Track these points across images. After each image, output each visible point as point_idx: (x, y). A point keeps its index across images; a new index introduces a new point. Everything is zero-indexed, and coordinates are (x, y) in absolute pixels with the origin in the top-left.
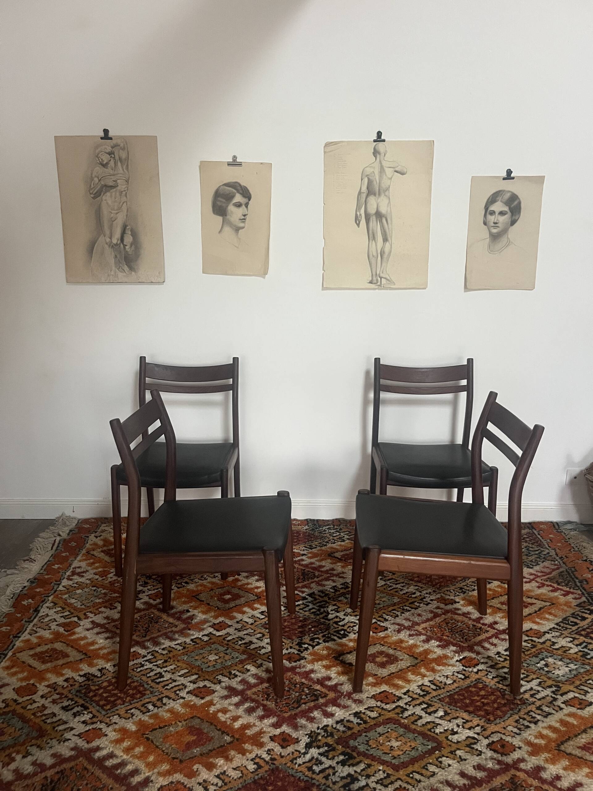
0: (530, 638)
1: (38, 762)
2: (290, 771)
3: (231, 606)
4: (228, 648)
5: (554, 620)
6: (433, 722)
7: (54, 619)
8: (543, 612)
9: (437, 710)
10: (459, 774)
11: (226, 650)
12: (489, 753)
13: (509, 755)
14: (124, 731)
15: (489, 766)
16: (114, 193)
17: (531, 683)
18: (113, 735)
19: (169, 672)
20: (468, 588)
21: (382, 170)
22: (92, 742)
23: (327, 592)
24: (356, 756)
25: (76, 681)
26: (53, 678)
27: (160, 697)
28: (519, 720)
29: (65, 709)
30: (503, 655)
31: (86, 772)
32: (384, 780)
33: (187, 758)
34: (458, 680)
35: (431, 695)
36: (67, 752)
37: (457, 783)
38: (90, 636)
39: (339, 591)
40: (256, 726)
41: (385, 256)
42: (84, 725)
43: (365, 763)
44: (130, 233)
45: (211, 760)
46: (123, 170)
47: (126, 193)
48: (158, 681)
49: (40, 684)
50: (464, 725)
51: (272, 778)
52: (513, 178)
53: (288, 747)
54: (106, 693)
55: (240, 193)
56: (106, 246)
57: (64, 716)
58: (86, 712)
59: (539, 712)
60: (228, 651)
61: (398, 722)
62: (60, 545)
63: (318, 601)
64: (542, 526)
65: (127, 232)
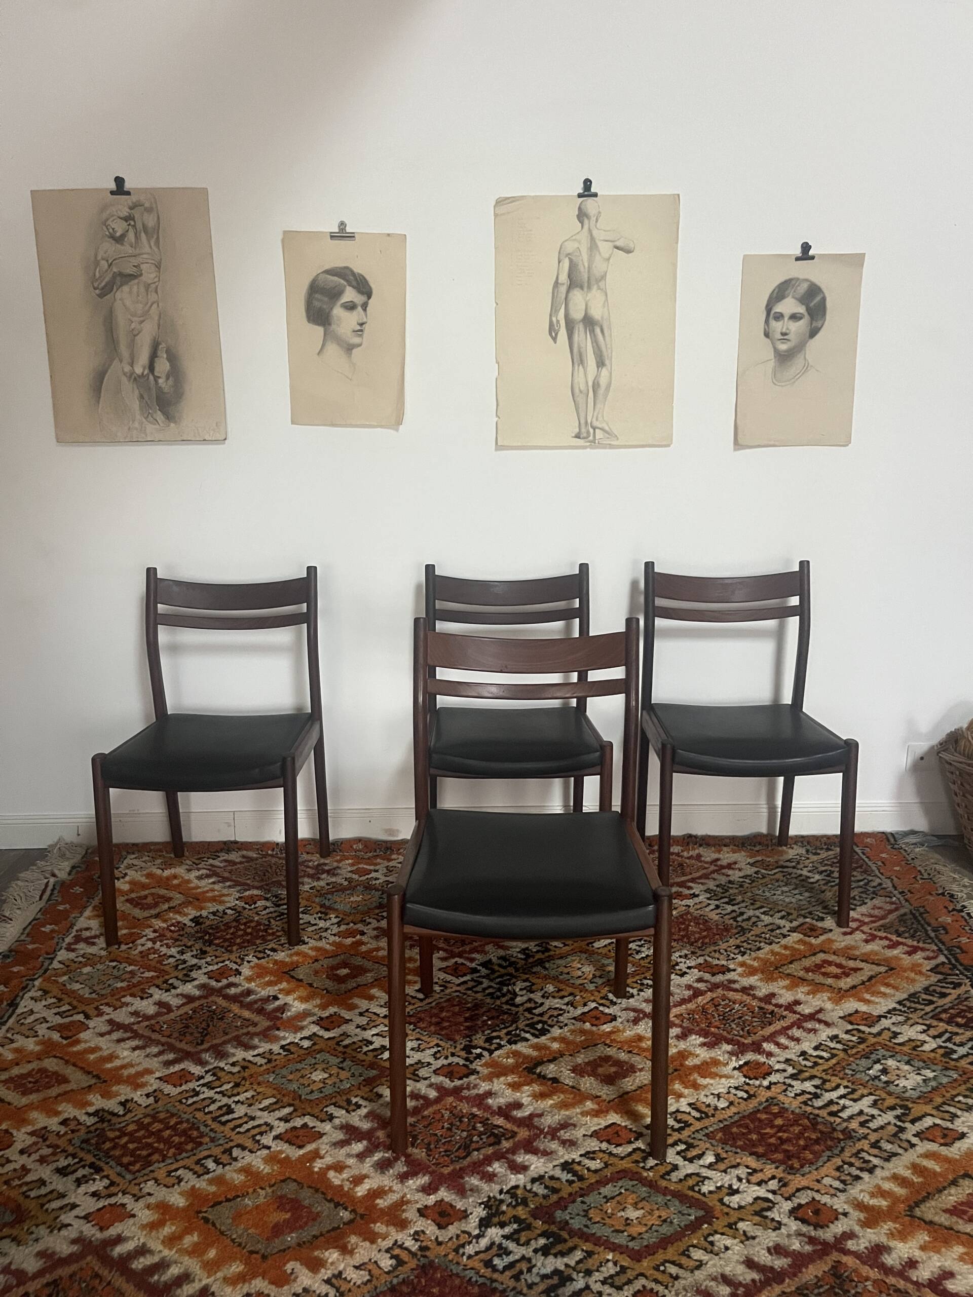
0: (856, 1027)
1: (13, 1267)
2: (453, 1267)
3: (350, 988)
4: (345, 1060)
5: (894, 996)
6: (698, 1175)
7: (44, 1018)
8: (876, 983)
9: (704, 1153)
10: (743, 1262)
11: (342, 1062)
12: (794, 1225)
13: (828, 1227)
14: (164, 1208)
15: (794, 1247)
16: (135, 289)
17: (859, 1102)
18: (145, 1216)
19: (242, 1103)
20: (749, 946)
21: (593, 245)
22: (108, 1228)
23: (513, 959)
24: (567, 1237)
25: (80, 1124)
26: (40, 1120)
27: (227, 1146)
28: (842, 1166)
29: (62, 1172)
30: (811, 1056)
31: (98, 1281)
32: (616, 1279)
33: (276, 1250)
34: (737, 1100)
35: (692, 1129)
36: (65, 1247)
37: (741, 1278)
38: (105, 1045)
39: (533, 956)
40: (394, 1192)
41: (601, 391)
42: (95, 1198)
43: (583, 1250)
44: (165, 356)
45: (316, 1253)
46: (151, 247)
47: (157, 287)
48: (224, 1119)
49: (18, 1130)
50: (750, 1177)
51: (423, 1281)
52: (813, 258)
53: (450, 1227)
54: (134, 1142)
55: (353, 287)
56: (124, 380)
57: (59, 1184)
58: (98, 1177)
59: (875, 1151)
60: (345, 1064)
61: (637, 1176)
62: (56, 892)
63: (497, 974)
64: (868, 840)
65: (159, 353)
